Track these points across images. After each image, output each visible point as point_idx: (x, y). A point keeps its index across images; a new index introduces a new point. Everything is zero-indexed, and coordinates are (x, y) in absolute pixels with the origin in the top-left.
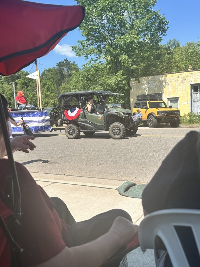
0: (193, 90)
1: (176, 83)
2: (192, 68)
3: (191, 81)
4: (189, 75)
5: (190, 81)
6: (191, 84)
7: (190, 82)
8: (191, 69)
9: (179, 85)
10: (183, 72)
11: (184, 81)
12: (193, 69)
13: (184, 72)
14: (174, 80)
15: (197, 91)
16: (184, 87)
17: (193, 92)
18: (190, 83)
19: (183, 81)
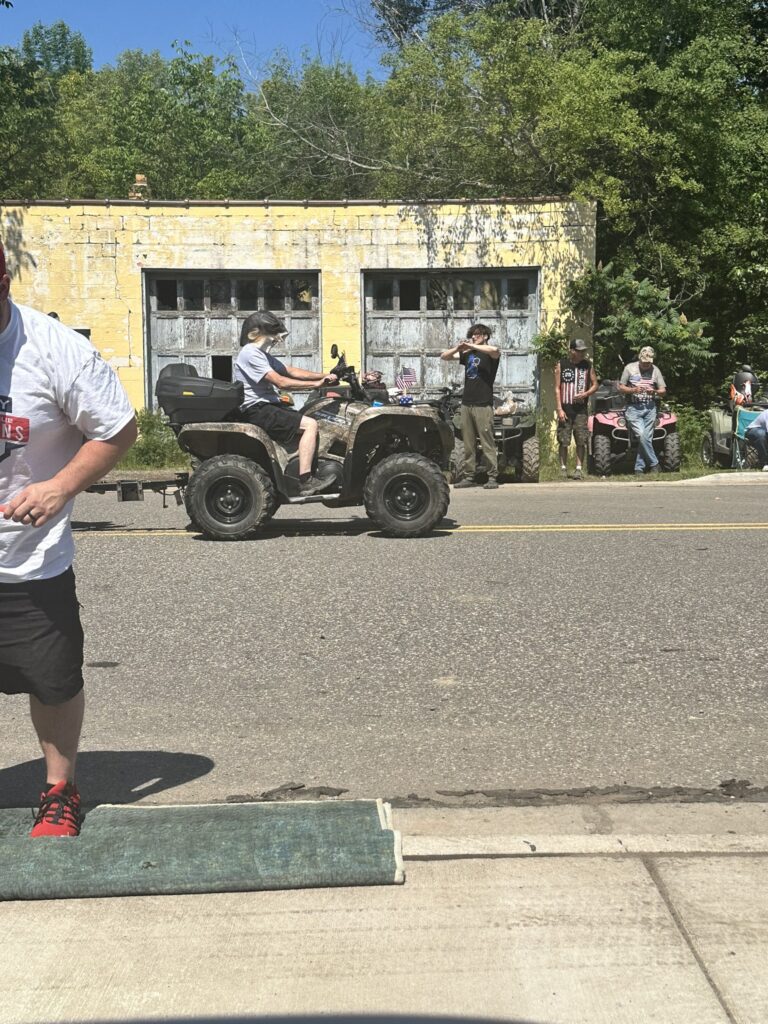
0: (154, 300)
1: (72, 258)
2: (149, 190)
3: (145, 256)
4: (135, 223)
5: (141, 256)
6: (143, 270)
7: (141, 258)
8: (143, 190)
9: (86, 268)
10: (102, 205)
11: (109, 250)
12: (155, 194)
13: (107, 205)
14: (59, 239)
15: (174, 307)
16: (114, 283)
17: (154, 308)
18: (139, 264)
19: (107, 249)
